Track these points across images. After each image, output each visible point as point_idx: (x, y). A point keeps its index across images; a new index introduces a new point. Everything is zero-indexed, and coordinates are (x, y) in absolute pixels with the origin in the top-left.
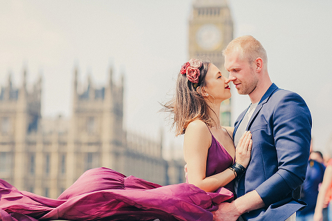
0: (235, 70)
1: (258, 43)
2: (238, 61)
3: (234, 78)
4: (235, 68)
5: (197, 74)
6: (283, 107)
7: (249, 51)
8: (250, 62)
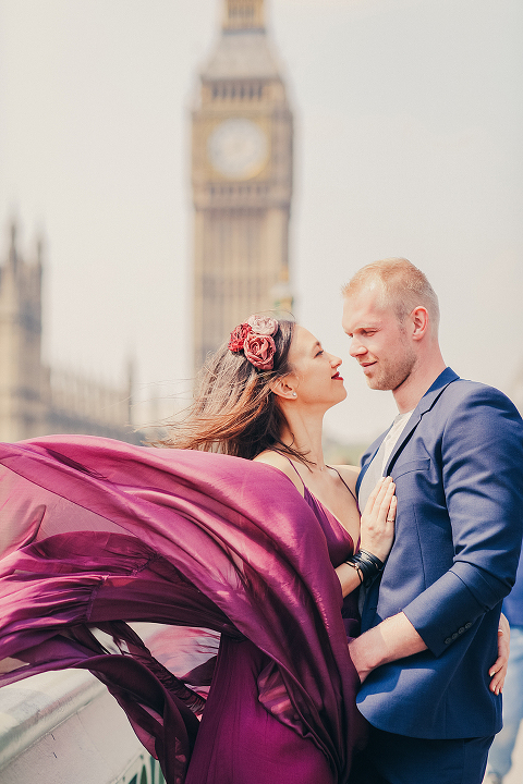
0: (363, 332)
1: (420, 276)
2: (372, 309)
3: (361, 350)
4: (365, 326)
5: (269, 350)
6: (465, 419)
7: (399, 289)
8: (401, 315)
